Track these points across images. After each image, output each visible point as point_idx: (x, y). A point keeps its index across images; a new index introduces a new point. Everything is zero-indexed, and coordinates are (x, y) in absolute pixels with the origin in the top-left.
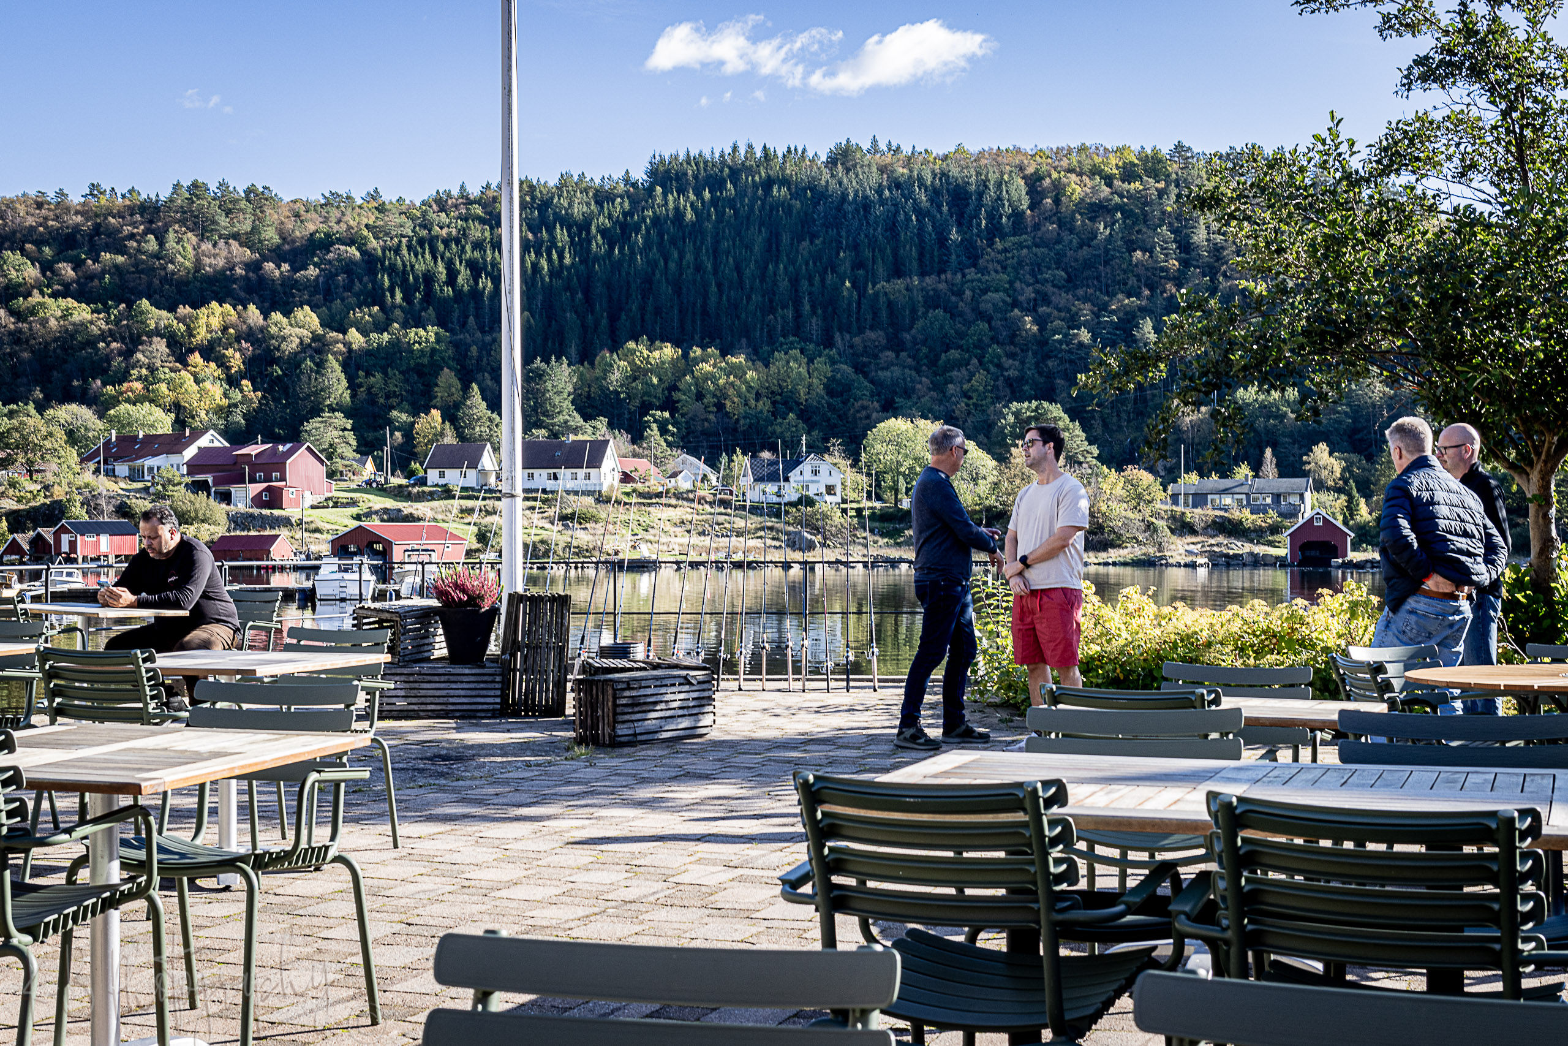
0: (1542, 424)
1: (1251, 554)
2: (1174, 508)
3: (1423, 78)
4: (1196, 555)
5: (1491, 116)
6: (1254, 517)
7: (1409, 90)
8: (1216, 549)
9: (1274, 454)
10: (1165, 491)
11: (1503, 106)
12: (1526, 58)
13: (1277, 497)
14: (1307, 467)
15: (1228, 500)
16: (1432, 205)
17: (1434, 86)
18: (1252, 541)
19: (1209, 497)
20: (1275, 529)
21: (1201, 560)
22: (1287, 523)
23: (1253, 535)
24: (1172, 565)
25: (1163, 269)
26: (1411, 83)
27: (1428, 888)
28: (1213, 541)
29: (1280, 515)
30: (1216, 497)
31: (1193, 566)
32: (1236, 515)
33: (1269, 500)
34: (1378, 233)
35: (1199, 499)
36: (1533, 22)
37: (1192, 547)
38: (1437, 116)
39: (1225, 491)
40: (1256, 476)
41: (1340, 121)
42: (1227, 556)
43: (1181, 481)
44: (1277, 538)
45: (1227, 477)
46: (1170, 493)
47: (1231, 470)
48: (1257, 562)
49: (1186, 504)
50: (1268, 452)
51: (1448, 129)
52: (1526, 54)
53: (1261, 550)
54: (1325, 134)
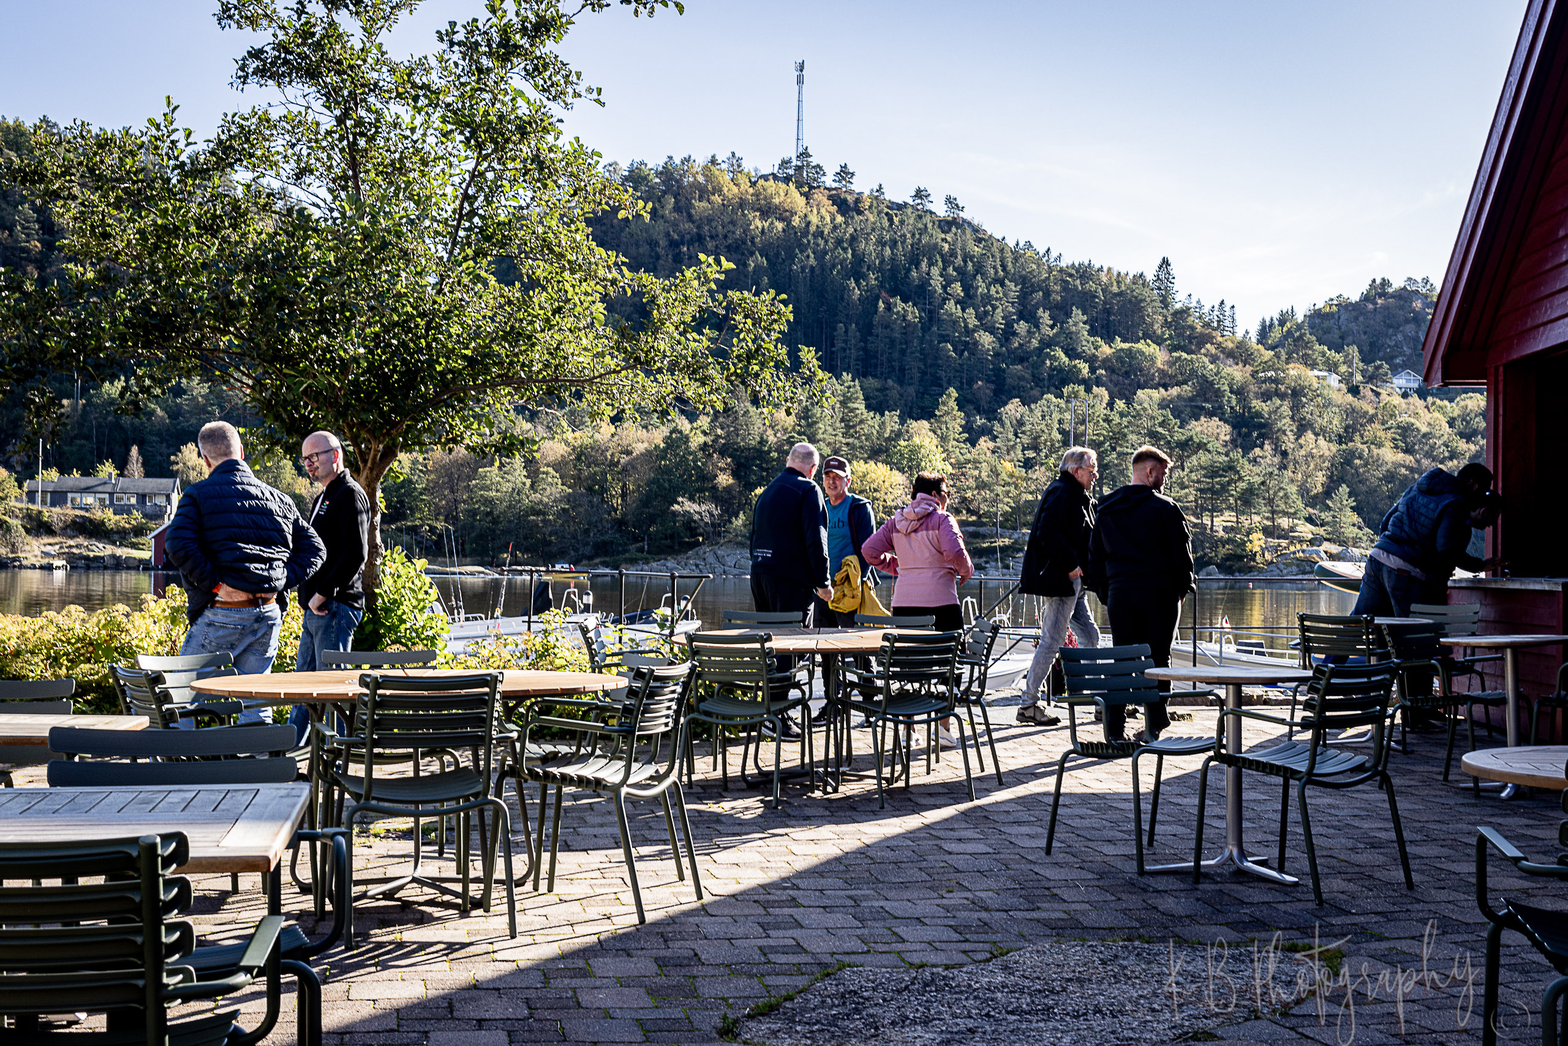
0: (368, 431)
1: (113, 556)
2: (30, 506)
3: (261, 72)
4: (53, 556)
5: (327, 121)
6: (118, 517)
7: (244, 83)
8: (75, 550)
9: (140, 452)
10: (20, 487)
11: (338, 112)
12: (359, 66)
13: (142, 498)
14: (175, 468)
15: (89, 500)
16: (266, 204)
17: (270, 82)
18: (114, 543)
19: (70, 495)
20: (139, 531)
21: (57, 563)
22: (152, 525)
23: (116, 537)
24: (26, 567)
25: (24, 250)
26: (246, 77)
27: (65, 925)
28: (72, 543)
29: (145, 516)
30: (77, 496)
31: (49, 568)
32: (98, 515)
33: (133, 501)
34: (210, 227)
35: (58, 497)
36: (369, 32)
37: (48, 549)
38: (275, 114)
39: (87, 490)
40: (121, 475)
41: (176, 108)
42: (87, 558)
43: (39, 478)
44: (141, 540)
45: (89, 475)
46: (25, 489)
47: (94, 468)
48: (118, 565)
49: (44, 502)
50: (134, 451)
51: (283, 128)
52: (360, 62)
53: (123, 552)
54: (160, 119)
